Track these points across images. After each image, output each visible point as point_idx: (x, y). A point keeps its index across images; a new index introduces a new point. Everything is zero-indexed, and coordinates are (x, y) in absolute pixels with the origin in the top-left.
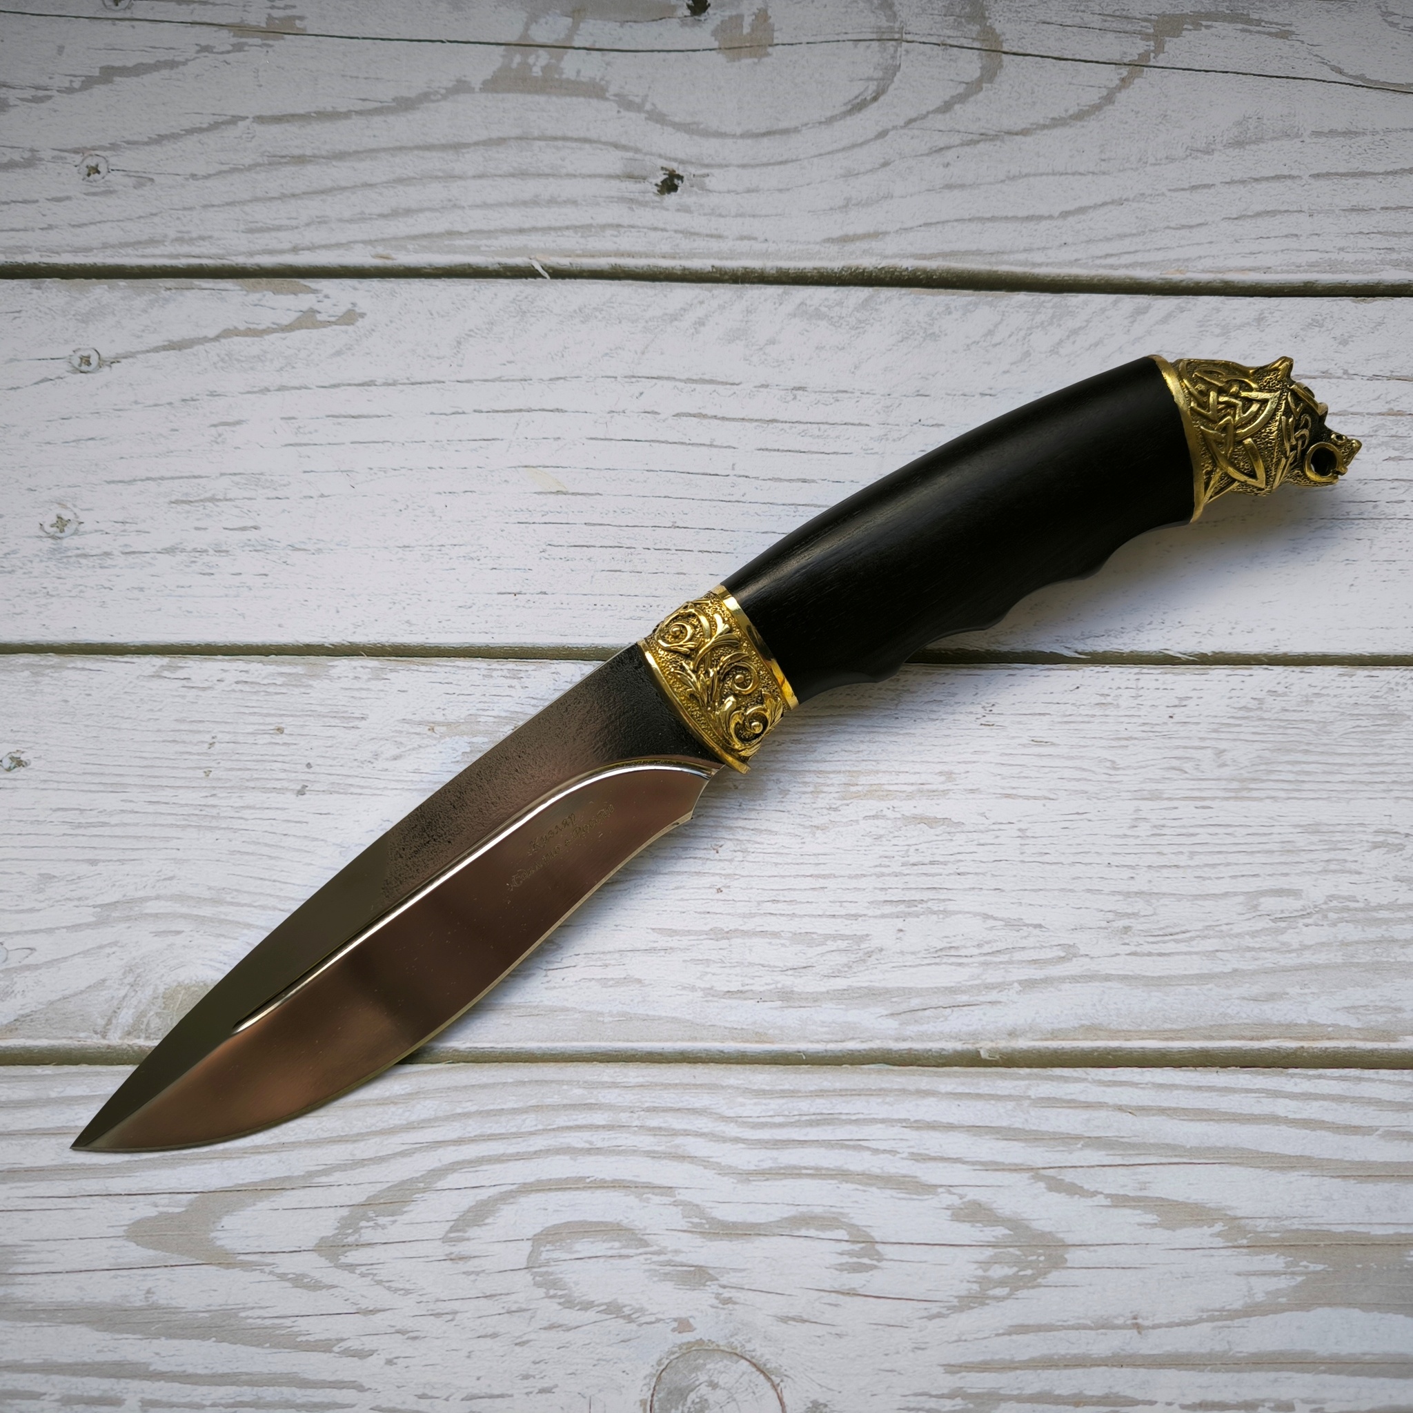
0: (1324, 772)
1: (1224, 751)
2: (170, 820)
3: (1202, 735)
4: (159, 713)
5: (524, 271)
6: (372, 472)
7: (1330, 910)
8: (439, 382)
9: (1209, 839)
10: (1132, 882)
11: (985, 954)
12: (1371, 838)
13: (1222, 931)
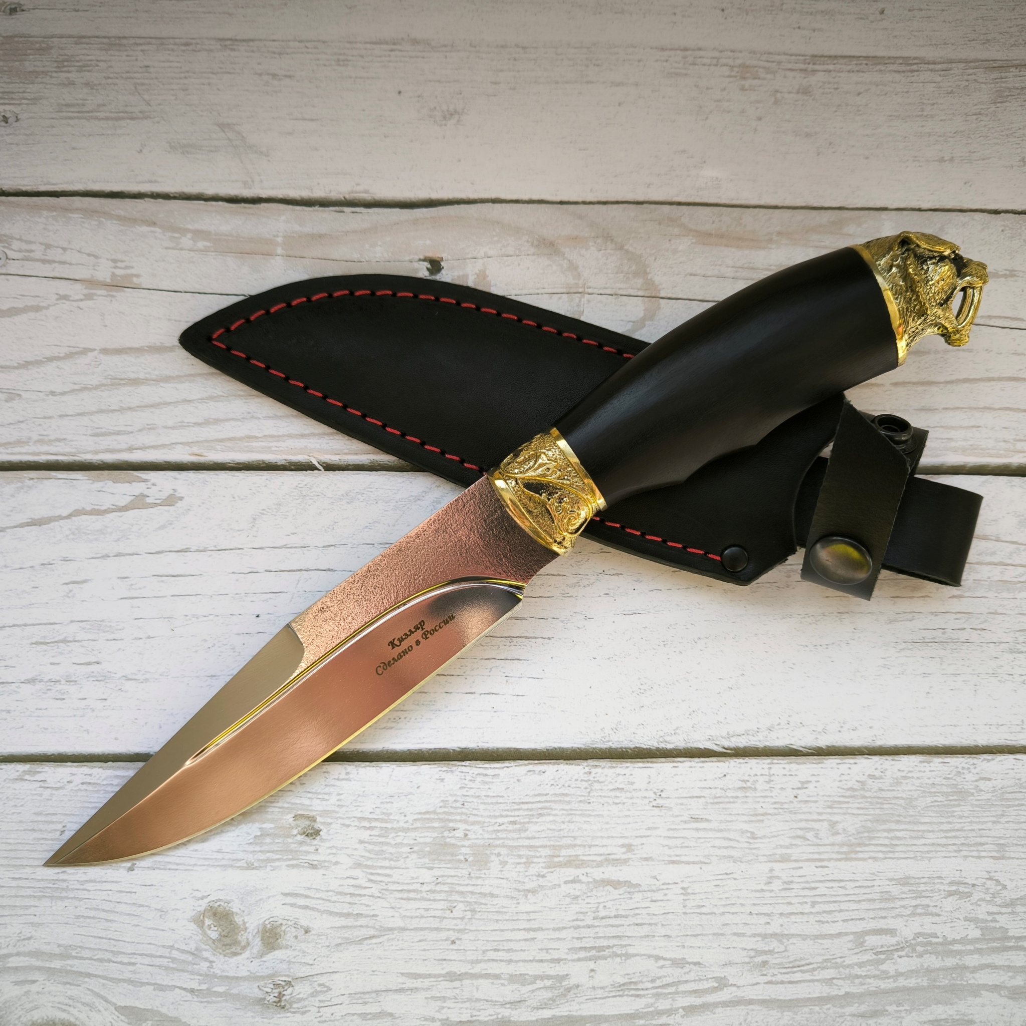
0: (912, 837)
1: (837, 822)
2: (29, 892)
3: (820, 810)
4: (21, 808)
5: (304, 465)
6: (187, 618)
7: (918, 944)
8: (239, 549)
9: (826, 891)
10: (768, 926)
11: (656, 988)
12: (947, 888)
13: (837, 963)
